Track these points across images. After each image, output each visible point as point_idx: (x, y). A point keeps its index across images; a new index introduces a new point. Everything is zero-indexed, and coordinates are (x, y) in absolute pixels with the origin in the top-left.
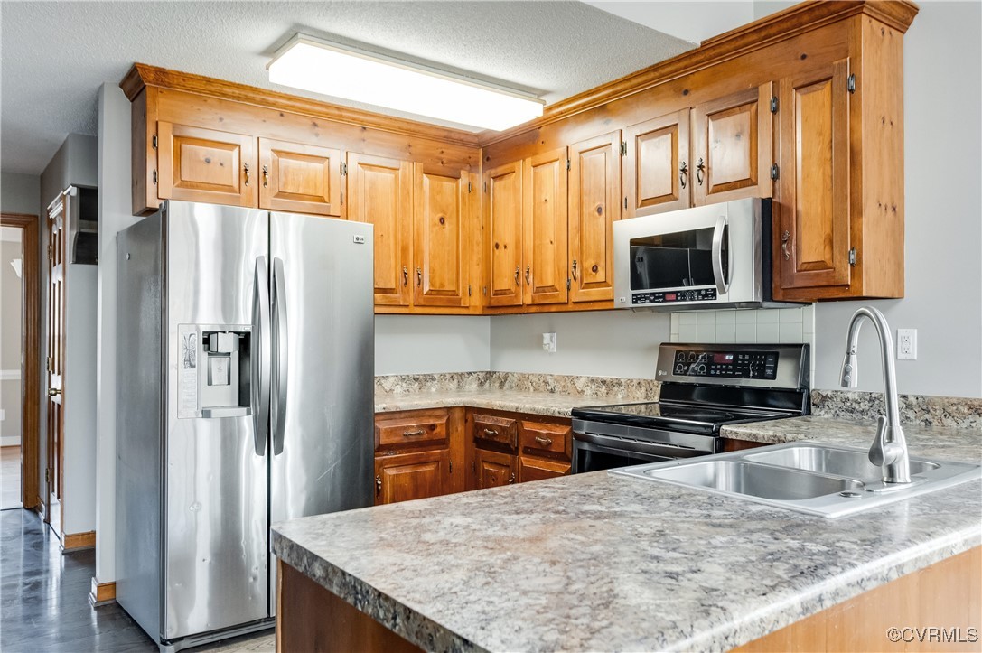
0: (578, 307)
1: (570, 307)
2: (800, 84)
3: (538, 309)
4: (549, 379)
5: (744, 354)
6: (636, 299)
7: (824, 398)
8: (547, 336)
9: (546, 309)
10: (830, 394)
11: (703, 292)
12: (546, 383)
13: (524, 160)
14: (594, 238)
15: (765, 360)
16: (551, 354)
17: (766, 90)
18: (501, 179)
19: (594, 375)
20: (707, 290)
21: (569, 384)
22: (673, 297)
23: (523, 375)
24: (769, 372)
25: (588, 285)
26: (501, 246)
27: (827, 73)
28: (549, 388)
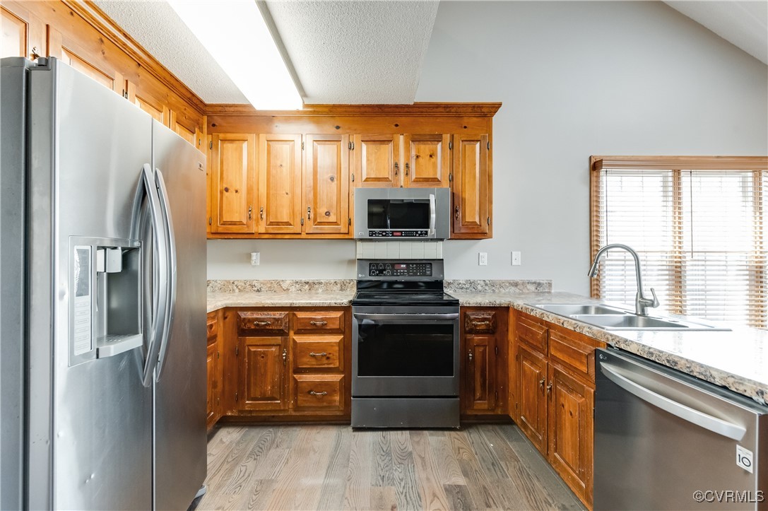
0: (310, 237)
1: (304, 236)
2: (465, 139)
3: (271, 236)
4: (254, 283)
5: (413, 264)
6: (372, 234)
7: (449, 284)
8: (254, 254)
9: (279, 236)
10: (452, 282)
11: (419, 232)
12: (252, 286)
13: (258, 135)
14: (327, 195)
15: (425, 267)
16: (254, 266)
17: (447, 137)
18: (232, 143)
19: (298, 279)
20: (421, 231)
21: (276, 286)
22: (399, 234)
23: (228, 282)
24: (428, 273)
25: (320, 223)
26: (232, 190)
27: (479, 138)
28: (256, 289)
